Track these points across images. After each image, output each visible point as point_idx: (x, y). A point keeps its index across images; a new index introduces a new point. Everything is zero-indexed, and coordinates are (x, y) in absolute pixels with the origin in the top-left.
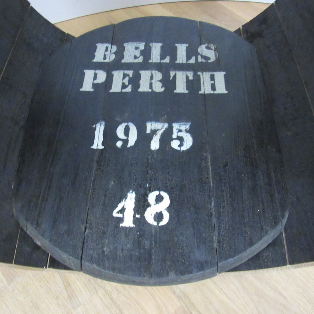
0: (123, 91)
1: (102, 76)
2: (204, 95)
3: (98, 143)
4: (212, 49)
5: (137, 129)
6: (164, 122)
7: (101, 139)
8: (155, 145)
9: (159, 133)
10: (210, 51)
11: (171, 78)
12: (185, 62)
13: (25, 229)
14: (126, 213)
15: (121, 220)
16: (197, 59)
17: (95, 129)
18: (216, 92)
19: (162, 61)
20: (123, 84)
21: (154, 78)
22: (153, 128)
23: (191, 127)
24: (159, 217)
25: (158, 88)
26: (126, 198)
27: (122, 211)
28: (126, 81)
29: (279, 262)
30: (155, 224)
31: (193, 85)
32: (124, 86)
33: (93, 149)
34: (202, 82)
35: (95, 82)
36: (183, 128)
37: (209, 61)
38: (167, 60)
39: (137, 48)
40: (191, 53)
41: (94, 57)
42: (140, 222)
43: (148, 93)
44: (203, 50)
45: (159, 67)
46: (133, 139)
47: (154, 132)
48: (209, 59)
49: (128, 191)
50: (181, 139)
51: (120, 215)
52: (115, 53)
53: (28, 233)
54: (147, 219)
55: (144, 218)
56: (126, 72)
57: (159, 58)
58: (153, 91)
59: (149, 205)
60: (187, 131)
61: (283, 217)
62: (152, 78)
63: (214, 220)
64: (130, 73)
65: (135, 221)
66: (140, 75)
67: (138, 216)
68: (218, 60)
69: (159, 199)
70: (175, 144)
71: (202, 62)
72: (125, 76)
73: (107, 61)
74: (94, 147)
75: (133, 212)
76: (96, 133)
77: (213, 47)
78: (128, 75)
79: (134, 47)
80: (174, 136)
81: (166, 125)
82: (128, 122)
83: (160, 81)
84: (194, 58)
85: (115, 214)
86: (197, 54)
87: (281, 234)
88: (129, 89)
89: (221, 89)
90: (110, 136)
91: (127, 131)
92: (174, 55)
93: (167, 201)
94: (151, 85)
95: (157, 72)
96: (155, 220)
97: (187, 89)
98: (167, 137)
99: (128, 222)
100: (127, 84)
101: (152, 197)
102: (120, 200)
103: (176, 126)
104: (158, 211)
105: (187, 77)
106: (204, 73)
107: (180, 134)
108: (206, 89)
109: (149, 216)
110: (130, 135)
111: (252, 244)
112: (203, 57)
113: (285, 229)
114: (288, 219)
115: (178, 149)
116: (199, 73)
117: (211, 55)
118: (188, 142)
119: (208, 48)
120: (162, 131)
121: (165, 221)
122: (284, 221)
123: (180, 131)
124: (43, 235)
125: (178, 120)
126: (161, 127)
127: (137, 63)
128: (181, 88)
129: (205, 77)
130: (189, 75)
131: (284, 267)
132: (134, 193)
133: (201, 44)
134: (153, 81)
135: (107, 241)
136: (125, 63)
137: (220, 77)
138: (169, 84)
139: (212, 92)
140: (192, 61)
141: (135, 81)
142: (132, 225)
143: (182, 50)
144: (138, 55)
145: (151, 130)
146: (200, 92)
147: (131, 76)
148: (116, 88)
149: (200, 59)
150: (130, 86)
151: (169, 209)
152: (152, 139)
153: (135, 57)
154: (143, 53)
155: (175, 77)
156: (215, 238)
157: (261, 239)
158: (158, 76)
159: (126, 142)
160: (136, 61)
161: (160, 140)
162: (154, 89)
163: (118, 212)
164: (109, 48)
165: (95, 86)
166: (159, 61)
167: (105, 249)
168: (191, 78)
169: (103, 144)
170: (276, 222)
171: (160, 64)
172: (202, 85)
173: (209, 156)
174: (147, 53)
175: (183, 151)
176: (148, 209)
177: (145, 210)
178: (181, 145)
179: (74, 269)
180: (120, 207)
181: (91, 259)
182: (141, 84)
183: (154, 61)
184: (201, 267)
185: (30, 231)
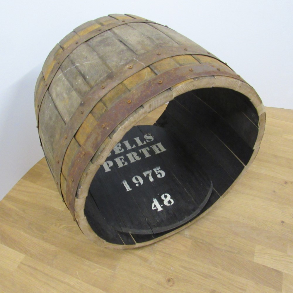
0: (124, 165)
1: (111, 164)
2: (158, 154)
3: (128, 188)
4: (150, 135)
5: (141, 177)
6: (149, 170)
7: (128, 187)
8: (151, 179)
9: (150, 175)
10: (149, 136)
11: (141, 153)
12: (142, 144)
13: (121, 231)
14: (157, 206)
15: (157, 209)
16: (146, 141)
17: (123, 184)
18: (162, 151)
19: (133, 148)
20: (122, 162)
21: (134, 155)
22: (147, 174)
23: (161, 168)
24: (169, 202)
25: (138, 158)
26: (153, 202)
27: (155, 206)
28: (123, 160)
29: (217, 198)
30: (170, 205)
31: (151, 152)
32: (123, 163)
33: (128, 192)
34: (154, 150)
35: (110, 166)
36: (158, 169)
37: (152, 140)
38: (134, 146)
39: (118, 146)
40: (142, 140)
42: (164, 207)
43: (135, 162)
44: (146, 137)
45: (133, 150)
46: (141, 181)
47: (148, 175)
49: (153, 199)
50: (159, 173)
51: (155, 208)
53: (123, 231)
54: (166, 205)
55: (165, 205)
56: (120, 157)
57: (130, 146)
58: (137, 160)
59: (163, 200)
60: (160, 170)
61: (211, 183)
62: (133, 156)
63: (189, 194)
64: (122, 157)
65: (162, 207)
66: (127, 157)
67: (162, 205)
68: (155, 139)
69: (166, 197)
70: (159, 176)
71: (149, 142)
72: (121, 159)
74: (128, 190)
75: (159, 205)
76: (125, 185)
77: (150, 134)
78: (122, 158)
80: (157, 173)
81: (151, 171)
82: (135, 176)
83: (137, 155)
84: (145, 142)
85: (153, 208)
86: (145, 140)
87: (213, 189)
88: (126, 164)
89: (163, 149)
90: (131, 184)
91: (137, 179)
92: (136, 144)
93: (169, 196)
94: (134, 158)
95: (133, 153)
96: (169, 204)
97: (150, 154)
98: (154, 176)
99: (160, 209)
100: (124, 162)
101: (163, 197)
103: (155, 170)
104: (168, 200)
105: (147, 150)
106: (153, 146)
107: (158, 172)
108: (157, 152)
109: (166, 203)
110: (139, 180)
111: (206, 196)
113: (214, 186)
114: (213, 183)
115: (161, 177)
116: (151, 147)
117: (151, 137)
118: (164, 174)
119: (148, 135)
120: (151, 173)
121: (173, 202)
122: (212, 184)
123: (157, 171)
124: (131, 228)
125: (154, 167)
126: (149, 172)
127: (122, 152)
128: (147, 155)
129: (154, 147)
130: (147, 149)
131: (220, 198)
132: (155, 199)
133: (144, 135)
134: (134, 156)
135: (156, 218)
136: (117, 154)
137: (160, 145)
138: (142, 155)
139: (160, 152)
140: (145, 143)
141: (126, 159)
142: (162, 209)
143: (137, 140)
144: (121, 149)
145: (146, 175)
146: (156, 154)
147: (123, 158)
148: (120, 165)
149: (148, 141)
150: (126, 162)
151: (171, 198)
152: (149, 178)
153: (120, 150)
154: (122, 147)
155: (142, 151)
156: (193, 200)
157: (208, 193)
158: (135, 154)
159: (139, 183)
160: (121, 151)
161: (152, 177)
162: (137, 159)
165: (110, 168)
166: (131, 148)
167: (158, 221)
168: (149, 150)
169: (130, 188)
170: (209, 186)
172: (155, 151)
173: (174, 175)
174: (124, 147)
175: (163, 177)
176: (164, 202)
177: (163, 202)
178: (161, 175)
179: (150, 234)
180: (153, 205)
181: (155, 226)
182: (130, 160)
183: (129, 149)
184: (194, 210)
185: (124, 230)
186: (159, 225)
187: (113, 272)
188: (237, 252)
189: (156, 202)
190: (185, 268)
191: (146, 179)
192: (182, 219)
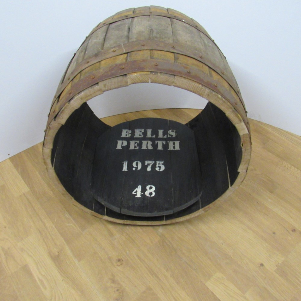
0: (135, 149)
1: (125, 143)
2: (170, 151)
3: (125, 168)
5: (141, 163)
6: (153, 161)
7: (126, 167)
8: (149, 169)
9: (151, 165)
10: (173, 133)
11: (156, 144)
12: (162, 137)
13: (97, 199)
14: (138, 193)
15: (136, 195)
16: (167, 136)
17: (123, 163)
18: (175, 149)
21: (148, 144)
23: (164, 163)
24: (151, 194)
25: (150, 148)
26: (137, 188)
27: (136, 192)
28: (136, 145)
30: (149, 196)
31: (166, 146)
32: (135, 147)
34: (169, 145)
35: (122, 145)
36: (161, 163)
37: (173, 137)
38: (154, 136)
39: (140, 131)
40: (165, 133)
41: (121, 135)
42: (143, 196)
43: (146, 149)
44: (170, 132)
45: (150, 139)
46: (140, 167)
47: (149, 164)
48: (173, 136)
49: (138, 185)
50: (160, 167)
52: (131, 134)
55: (145, 194)
56: (136, 141)
57: (150, 135)
58: (148, 149)
59: (147, 190)
60: (162, 164)
61: (200, 194)
62: (147, 144)
63: (173, 195)
64: (138, 142)
65: (141, 195)
66: (142, 143)
67: (142, 194)
68: (177, 136)
69: (151, 188)
70: (157, 169)
71: (170, 137)
72: (135, 143)
73: (127, 137)
74: (124, 170)
75: (140, 193)
76: (124, 165)
77: (174, 131)
79: (139, 131)
80: (157, 166)
81: (154, 162)
82: (137, 161)
83: (151, 145)
85: (133, 193)
86: (167, 134)
87: (199, 200)
88: (137, 148)
89: (177, 148)
90: (130, 166)
91: (137, 164)
92: (157, 134)
93: (154, 188)
95: (150, 141)
97: (163, 148)
98: (154, 166)
99: (139, 195)
100: (136, 146)
101: (148, 187)
102: (135, 188)
103: (158, 162)
104: (151, 192)
105: (163, 144)
106: (170, 142)
107: (160, 165)
108: (171, 148)
109: (147, 193)
110: (138, 166)
111: (187, 202)
112: (170, 135)
113: (201, 198)
115: (159, 170)
116: (168, 142)
118: (163, 168)
119: (172, 131)
120: (152, 164)
121: (154, 194)
122: (200, 195)
123: (159, 164)
124: (105, 200)
125: (159, 160)
126: (152, 163)
127: (141, 138)
128: (160, 147)
129: (171, 144)
130: (164, 142)
131: (199, 210)
132: (141, 186)
133: (169, 130)
134: (148, 145)
135: (130, 202)
136: (135, 138)
137: (177, 143)
138: (155, 146)
139: (173, 149)
140: (165, 137)
141: (140, 145)
142: (140, 197)
143: (161, 132)
144: (141, 134)
145: (147, 164)
146: (168, 149)
147: (138, 143)
148: (132, 147)
149: (169, 136)
151: (155, 191)
152: (147, 167)
153: (140, 135)
154: (143, 133)
155: (157, 143)
156: (173, 201)
157: (190, 201)
158: (150, 143)
159: (137, 168)
161: (151, 168)
162: (148, 148)
163: (135, 192)
164: (128, 132)
165: (122, 147)
166: (150, 137)
167: (130, 204)
168: (165, 144)
169: (127, 169)
170: (197, 195)
171: (151, 138)
173: (171, 173)
174: (145, 134)
175: (161, 171)
177: (145, 192)
178: (160, 169)
179: (118, 212)
180: (135, 191)
181: (125, 208)
182: (143, 146)
183: (148, 137)
184: (167, 209)
185: (100, 200)
186: (129, 208)
187: (81, 231)
188: (196, 268)
189: (139, 189)
190: (139, 257)
191: (144, 167)
192: (151, 212)
